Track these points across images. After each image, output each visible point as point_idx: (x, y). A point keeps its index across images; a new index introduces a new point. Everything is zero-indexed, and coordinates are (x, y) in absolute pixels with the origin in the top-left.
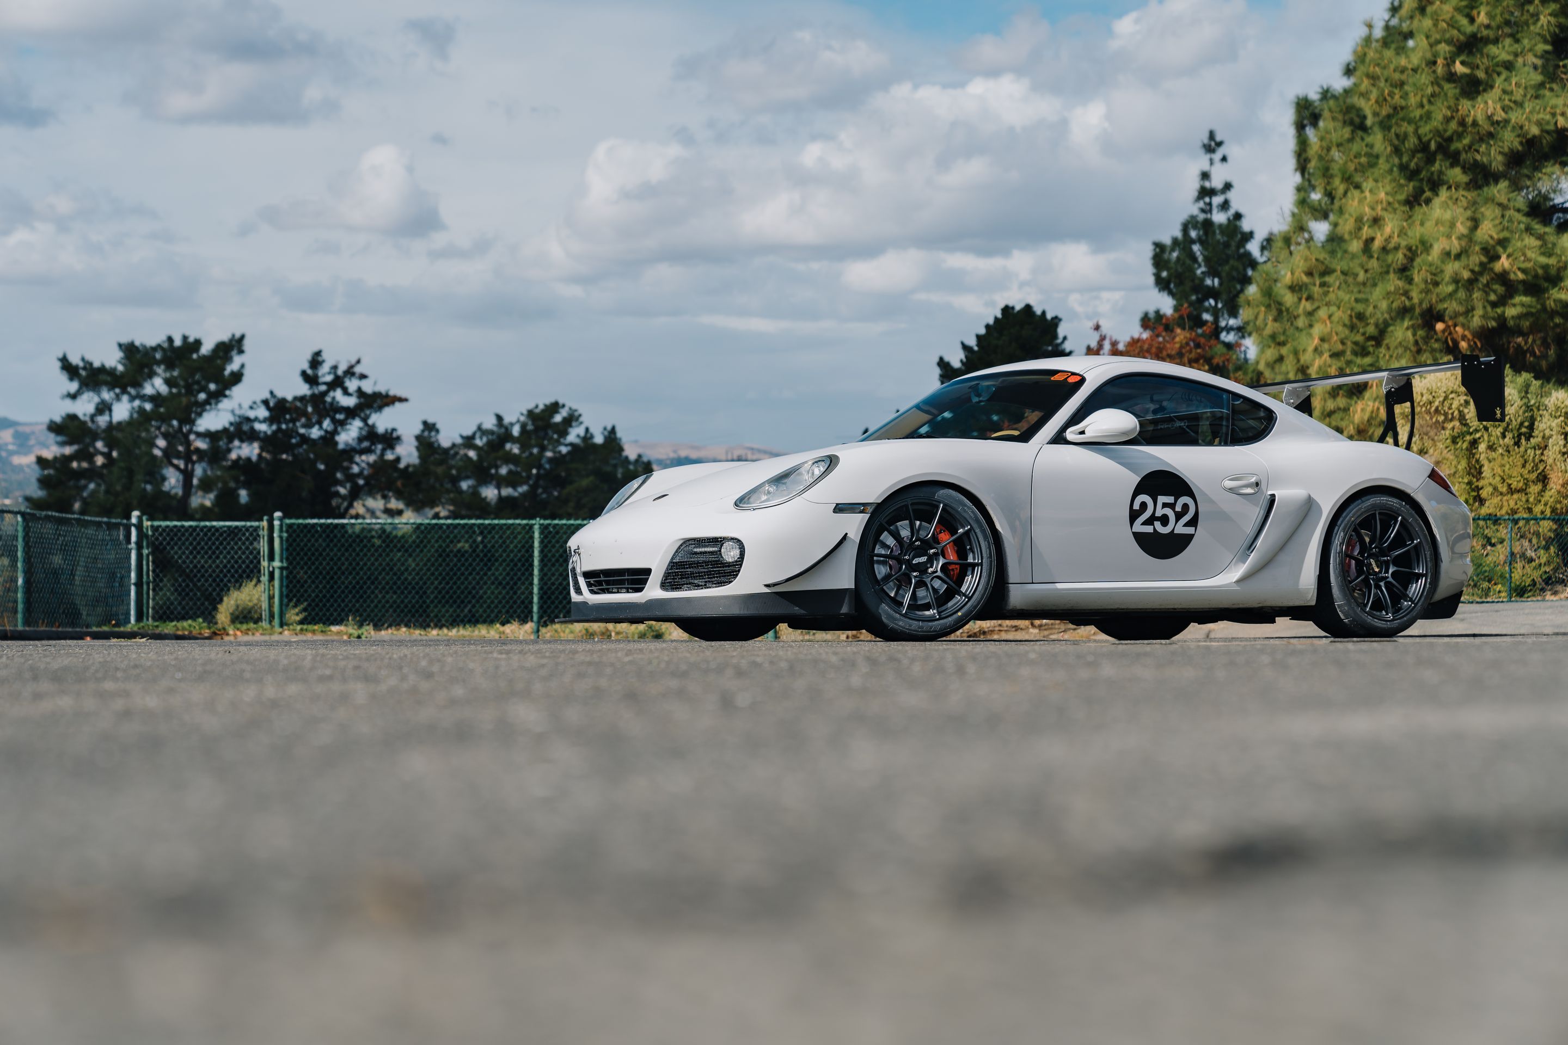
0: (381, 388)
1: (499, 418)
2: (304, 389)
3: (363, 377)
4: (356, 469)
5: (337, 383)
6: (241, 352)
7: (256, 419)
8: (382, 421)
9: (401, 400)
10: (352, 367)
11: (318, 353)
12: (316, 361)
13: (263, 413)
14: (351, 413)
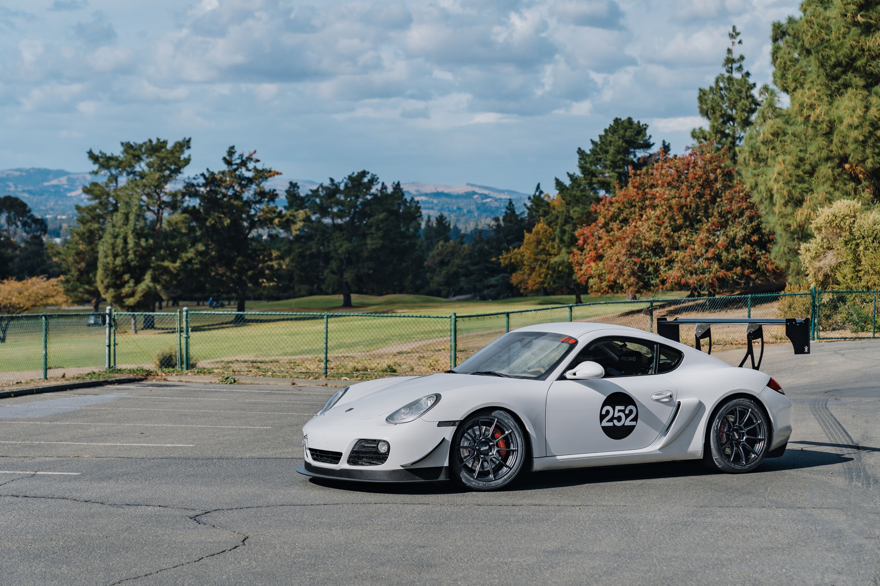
0: (267, 167)
1: (332, 180)
2: (224, 167)
3: (258, 161)
4: (253, 212)
5: (243, 163)
6: (189, 147)
7: (198, 185)
8: (267, 185)
9: (278, 173)
10: (251, 155)
11: (233, 147)
12: (231, 152)
13: (202, 181)
14: (250, 181)
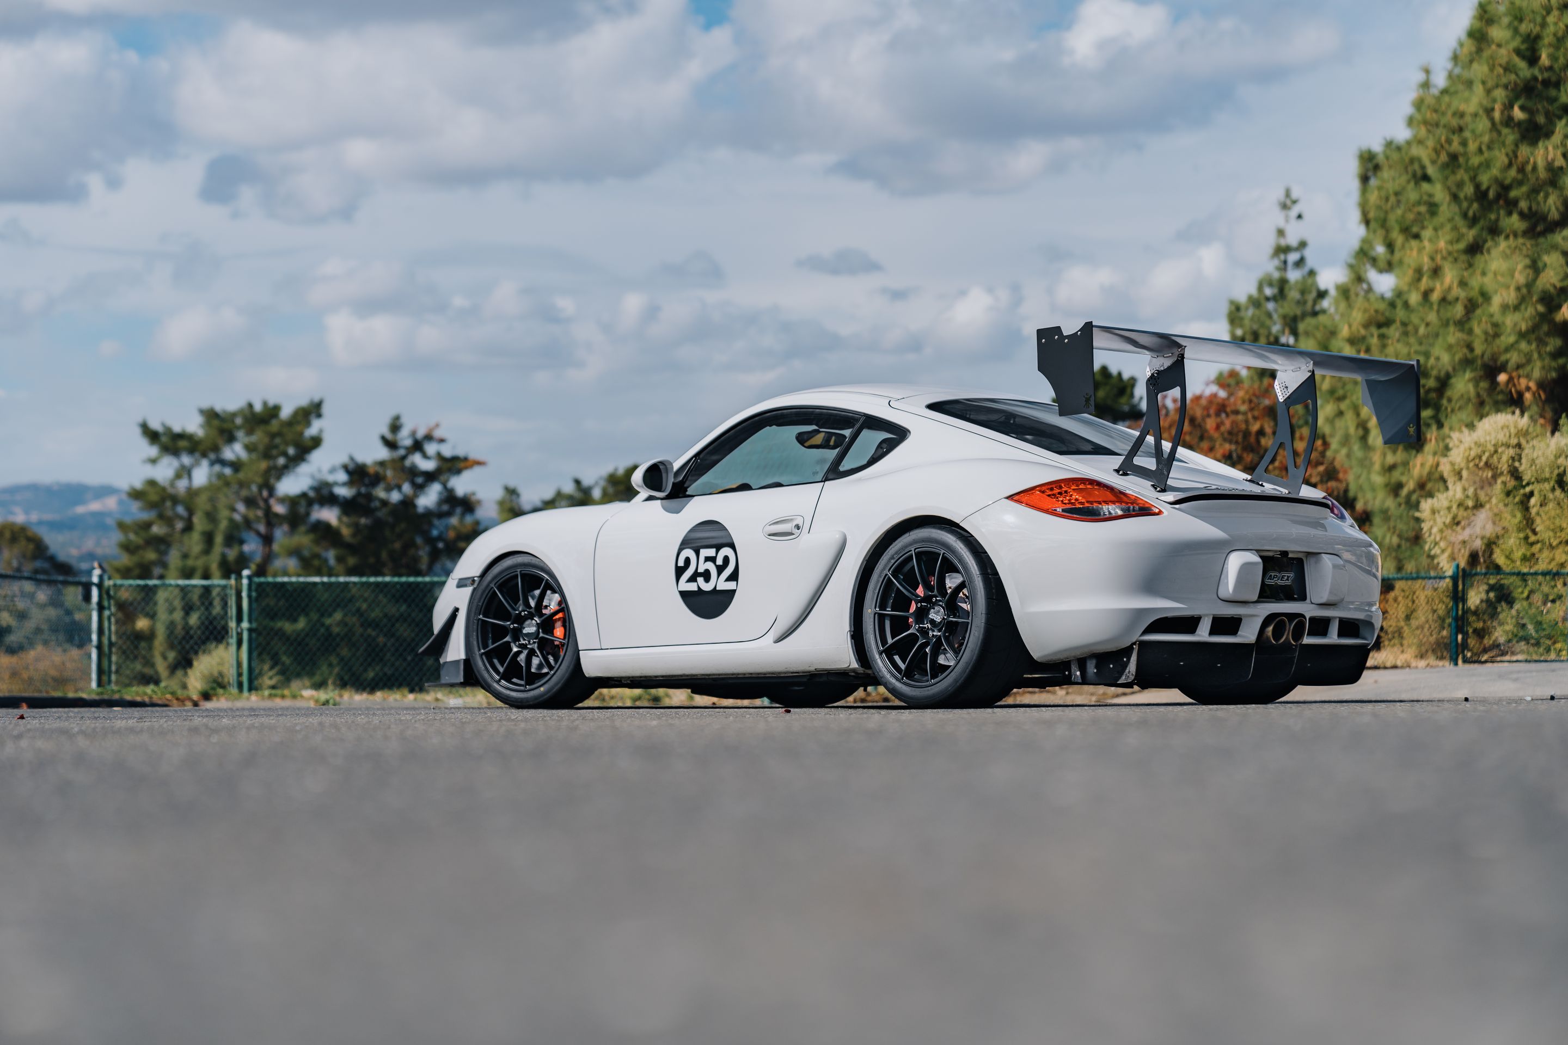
0: (460, 452)
1: (578, 482)
2: (383, 453)
3: (442, 441)
4: (435, 533)
5: (418, 446)
6: (319, 416)
7: (336, 484)
8: (461, 484)
9: (479, 463)
10: (431, 430)
11: (398, 418)
12: (395, 427)
13: (342, 477)
14: (431, 477)
